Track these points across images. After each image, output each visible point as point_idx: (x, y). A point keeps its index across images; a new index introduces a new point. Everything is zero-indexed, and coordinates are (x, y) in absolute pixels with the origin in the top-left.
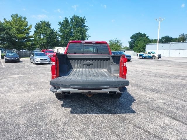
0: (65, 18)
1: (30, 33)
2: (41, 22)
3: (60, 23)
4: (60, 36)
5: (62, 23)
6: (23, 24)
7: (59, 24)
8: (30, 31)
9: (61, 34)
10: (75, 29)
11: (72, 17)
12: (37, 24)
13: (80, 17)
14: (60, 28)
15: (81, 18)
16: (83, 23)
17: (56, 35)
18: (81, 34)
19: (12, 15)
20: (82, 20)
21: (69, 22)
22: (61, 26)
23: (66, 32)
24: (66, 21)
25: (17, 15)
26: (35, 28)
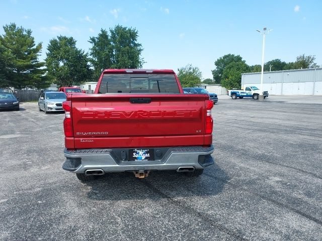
0: (102, 31)
1: (39, 57)
2: (59, 38)
3: (93, 40)
4: (92, 61)
5: (96, 40)
6: (25, 41)
7: (91, 41)
8: (38, 53)
9: (94, 59)
10: (118, 50)
11: (113, 30)
12: (51, 42)
13: (127, 29)
14: (94, 49)
15: (129, 30)
16: (133, 40)
17: (87, 62)
18: (129, 58)
19: (5, 26)
20: (130, 34)
21: (109, 38)
22: (95, 44)
23: (103, 55)
24: (103, 35)
25: (14, 26)
26: (48, 50)
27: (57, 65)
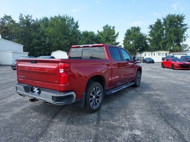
0: (158, 20)
2: (132, 28)
3: (151, 26)
4: (149, 39)
5: (153, 26)
6: (111, 32)
7: (150, 27)
9: (150, 38)
10: (167, 30)
11: (165, 18)
12: (127, 31)
13: (176, 16)
14: (151, 32)
15: (178, 16)
16: (180, 22)
18: (175, 35)
20: (178, 19)
21: (162, 24)
22: (152, 29)
23: (156, 35)
24: (159, 23)
26: (125, 35)
27: (129, 43)
